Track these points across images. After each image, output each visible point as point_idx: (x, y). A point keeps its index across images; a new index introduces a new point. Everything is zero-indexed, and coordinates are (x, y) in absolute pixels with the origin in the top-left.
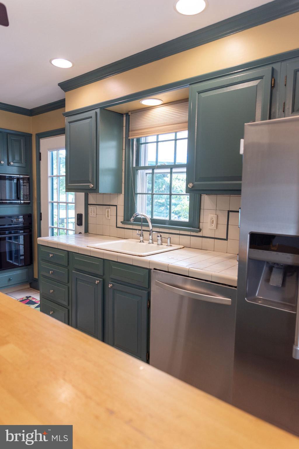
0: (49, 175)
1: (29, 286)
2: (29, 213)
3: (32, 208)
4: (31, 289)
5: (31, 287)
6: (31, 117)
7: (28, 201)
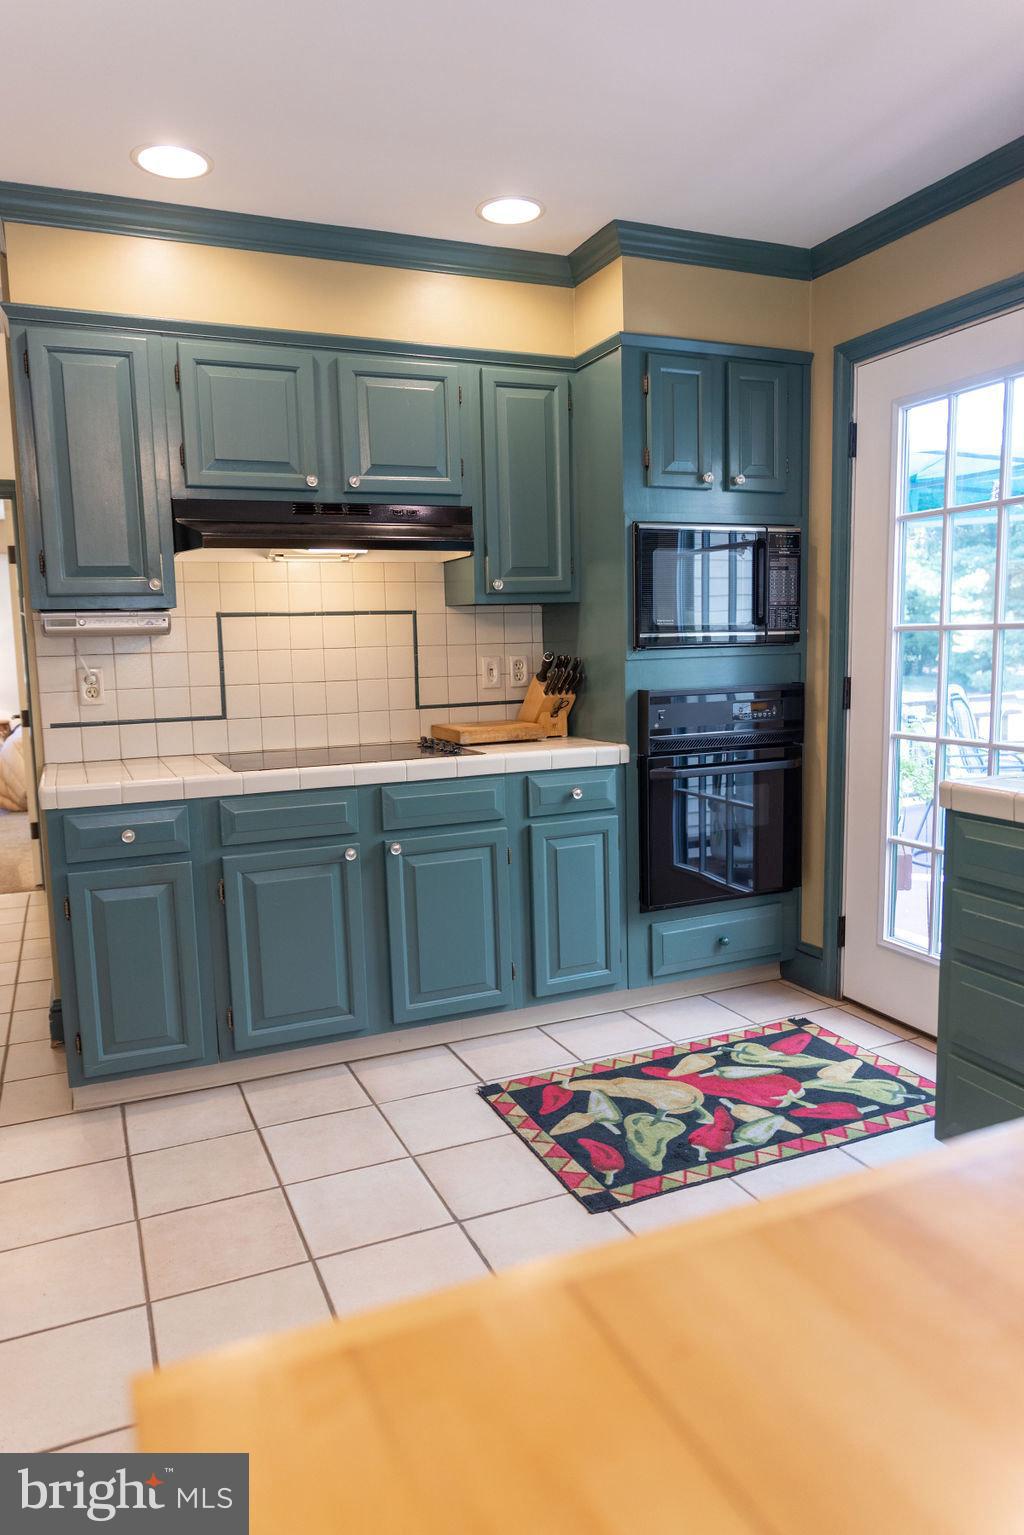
0: (897, 515)
1: (777, 974)
2: (790, 682)
3: (801, 658)
4: (787, 983)
5: (784, 977)
6: (810, 284)
7: (783, 633)
